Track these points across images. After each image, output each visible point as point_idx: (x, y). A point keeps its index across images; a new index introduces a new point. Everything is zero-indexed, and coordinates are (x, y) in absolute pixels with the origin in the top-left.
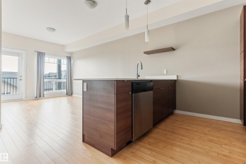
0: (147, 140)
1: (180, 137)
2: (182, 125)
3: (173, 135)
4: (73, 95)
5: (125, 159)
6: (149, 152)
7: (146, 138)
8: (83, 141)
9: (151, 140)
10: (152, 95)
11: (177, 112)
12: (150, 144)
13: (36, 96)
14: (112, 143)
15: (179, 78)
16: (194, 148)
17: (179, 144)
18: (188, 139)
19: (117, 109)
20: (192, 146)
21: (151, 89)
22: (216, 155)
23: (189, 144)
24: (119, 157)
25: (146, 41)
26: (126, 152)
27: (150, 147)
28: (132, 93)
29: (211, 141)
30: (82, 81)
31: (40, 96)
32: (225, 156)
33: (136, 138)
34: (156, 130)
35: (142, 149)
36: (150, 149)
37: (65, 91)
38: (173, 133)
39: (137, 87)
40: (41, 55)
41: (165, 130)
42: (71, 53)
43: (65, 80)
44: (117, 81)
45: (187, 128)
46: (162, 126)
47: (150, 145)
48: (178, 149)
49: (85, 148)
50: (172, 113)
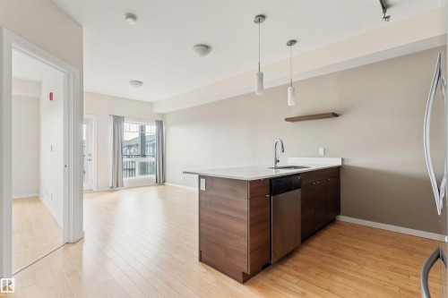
0: (291, 262)
1: (344, 260)
2: (348, 242)
3: (333, 257)
4: (166, 183)
5: (262, 288)
6: (296, 281)
7: (291, 260)
8: (201, 260)
9: (298, 264)
10: (299, 197)
11: (342, 218)
12: (296, 268)
13: (111, 185)
14: (244, 265)
15: (346, 163)
16: (364, 278)
17: (342, 271)
18: (356, 264)
19: (251, 219)
20: (362, 275)
21: (298, 186)
22: (397, 289)
23: (357, 272)
24: (253, 285)
25: (289, 104)
26: (262, 278)
27: (298, 273)
28: (270, 196)
29: (393, 269)
30: (197, 176)
31: (117, 185)
32: (411, 292)
33: (276, 259)
34: (307, 249)
35: (285, 275)
36: (297, 276)
37: (154, 176)
38: (332, 253)
39: (277, 186)
40: (118, 120)
41: (321, 249)
42: (162, 115)
43: (153, 160)
44: (251, 182)
45: (357, 246)
46: (316, 242)
47: (297, 270)
48: (340, 279)
49: (204, 270)
50: (333, 221)
